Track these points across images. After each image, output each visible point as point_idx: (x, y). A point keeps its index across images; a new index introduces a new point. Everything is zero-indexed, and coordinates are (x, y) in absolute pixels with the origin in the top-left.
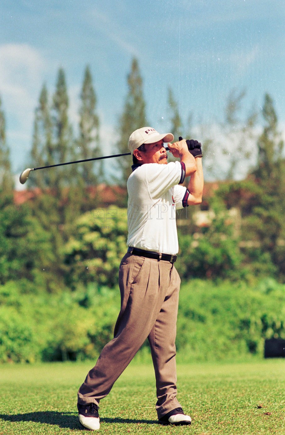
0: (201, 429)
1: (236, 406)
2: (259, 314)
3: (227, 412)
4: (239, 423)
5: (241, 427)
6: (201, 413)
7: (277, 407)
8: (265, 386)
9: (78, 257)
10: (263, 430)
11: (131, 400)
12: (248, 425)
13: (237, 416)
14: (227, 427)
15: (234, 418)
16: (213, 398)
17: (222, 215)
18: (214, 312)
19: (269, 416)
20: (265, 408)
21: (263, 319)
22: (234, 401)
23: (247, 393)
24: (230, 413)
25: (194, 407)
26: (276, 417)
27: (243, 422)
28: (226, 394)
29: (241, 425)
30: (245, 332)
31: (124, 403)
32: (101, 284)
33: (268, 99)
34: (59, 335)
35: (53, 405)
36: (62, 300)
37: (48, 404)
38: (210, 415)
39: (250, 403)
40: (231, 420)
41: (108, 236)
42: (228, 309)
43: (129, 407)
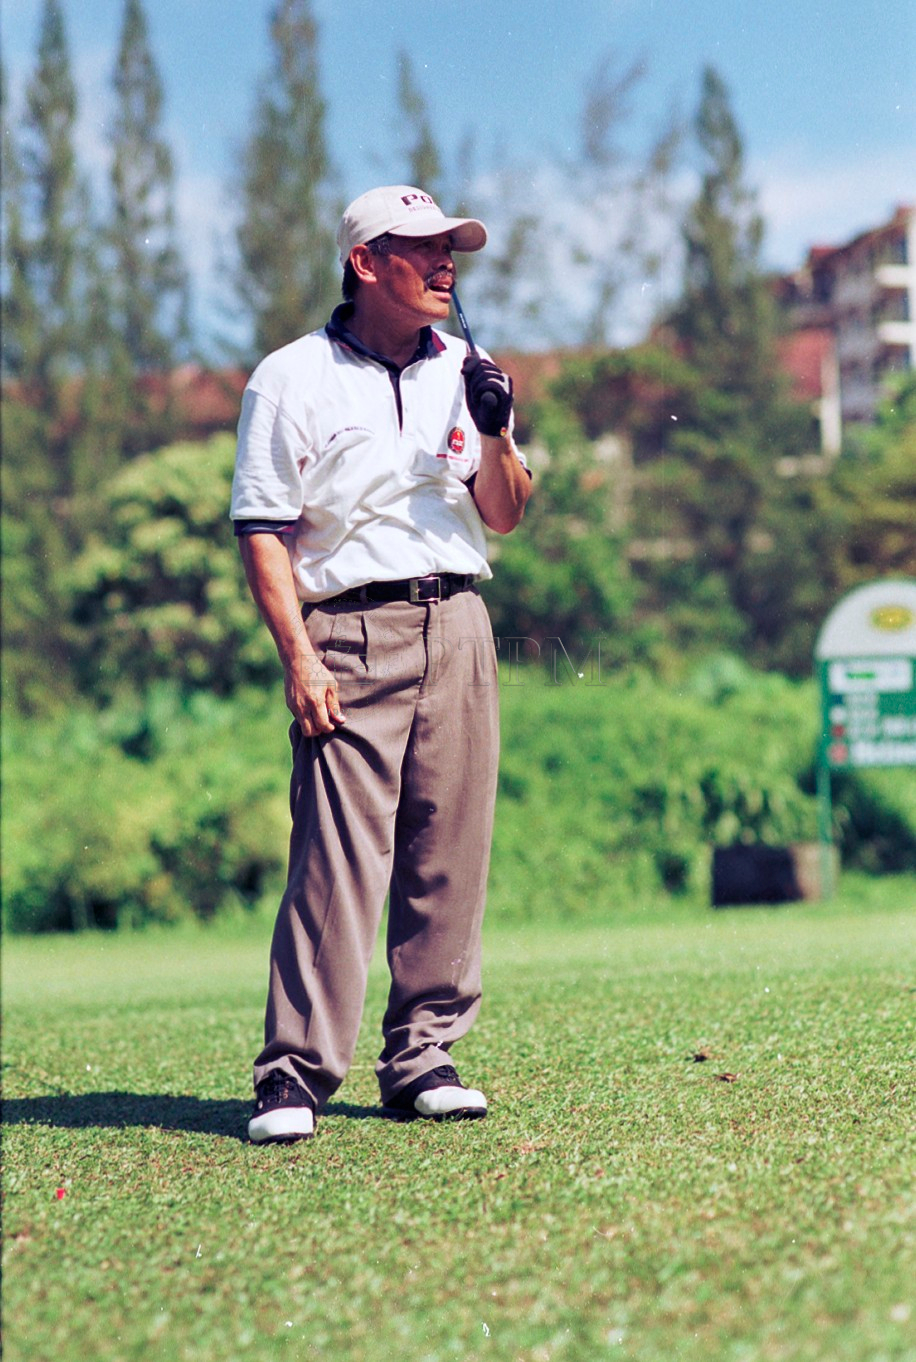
0: (519, 1131)
1: (628, 1056)
2: (695, 768)
3: (599, 1076)
4: (638, 1107)
5: (643, 1120)
6: (517, 1079)
7: (754, 1058)
8: (718, 992)
9: (116, 601)
10: (714, 1129)
12: (666, 1115)
13: (629, 1088)
14: (599, 1122)
15: (620, 1092)
16: (553, 1032)
17: (570, 457)
18: (552, 764)
19: (730, 1084)
20: (716, 1061)
21: (707, 785)
22: (619, 1041)
23: (660, 1016)
24: (607, 1079)
25: (494, 1062)
26: (751, 1088)
27: (649, 1106)
28: (595, 1019)
29: (643, 1113)
30: (650, 825)
32: (191, 685)
33: (712, 85)
34: (61, 849)
35: (45, 1066)
36: (65, 737)
37: (32, 1063)
38: (544, 1085)
39: (671, 1045)
40: (611, 1101)
41: (209, 532)
42: (596, 757)
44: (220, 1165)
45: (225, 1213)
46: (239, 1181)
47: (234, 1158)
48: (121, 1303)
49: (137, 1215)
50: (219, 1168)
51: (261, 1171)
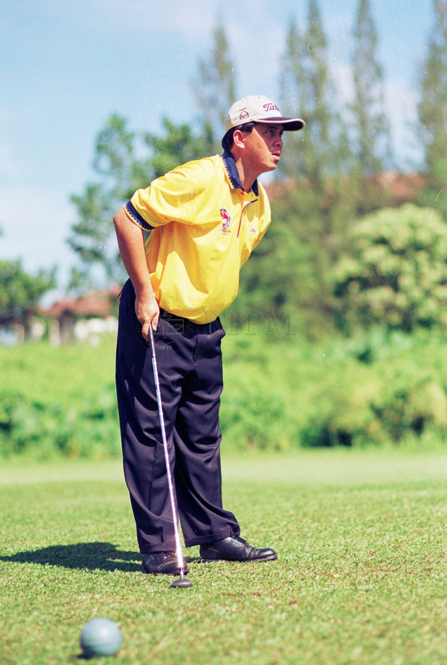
9: (354, 287)
11: (434, 511)
31: (423, 515)
32: (391, 328)
34: (326, 408)
36: (329, 352)
37: (305, 515)
41: (401, 253)
43: (429, 523)
44: (392, 571)
45: (393, 597)
46: (402, 580)
47: (400, 568)
48: (338, 641)
49: (350, 595)
50: (392, 573)
51: (413, 575)
